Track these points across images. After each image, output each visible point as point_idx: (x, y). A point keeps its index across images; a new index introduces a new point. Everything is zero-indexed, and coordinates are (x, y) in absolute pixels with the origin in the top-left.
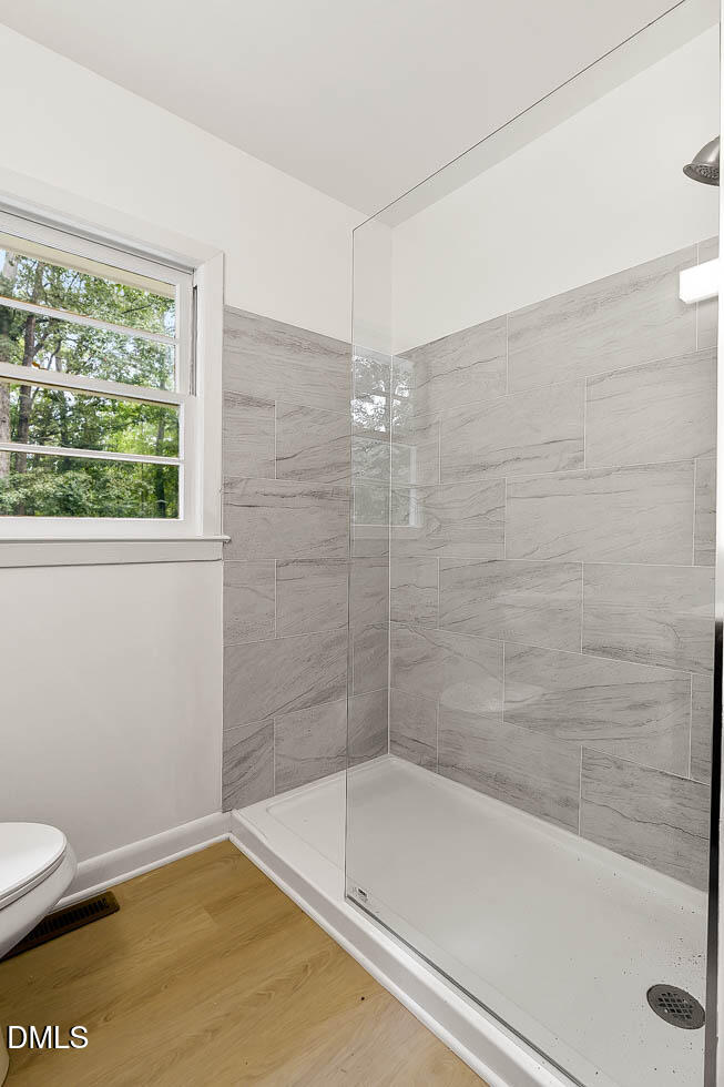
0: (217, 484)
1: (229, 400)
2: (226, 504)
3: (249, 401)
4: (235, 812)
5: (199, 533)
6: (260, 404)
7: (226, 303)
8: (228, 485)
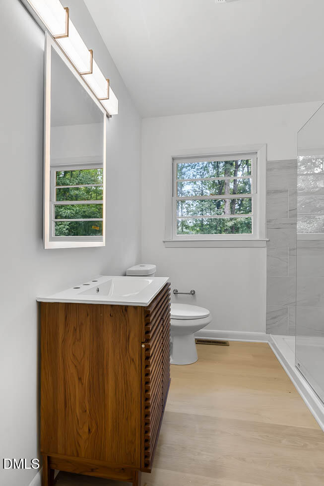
0: (264, 221)
1: (268, 193)
2: (268, 228)
3: (276, 192)
4: (270, 335)
5: (258, 238)
6: (281, 192)
7: (268, 160)
8: (268, 221)
